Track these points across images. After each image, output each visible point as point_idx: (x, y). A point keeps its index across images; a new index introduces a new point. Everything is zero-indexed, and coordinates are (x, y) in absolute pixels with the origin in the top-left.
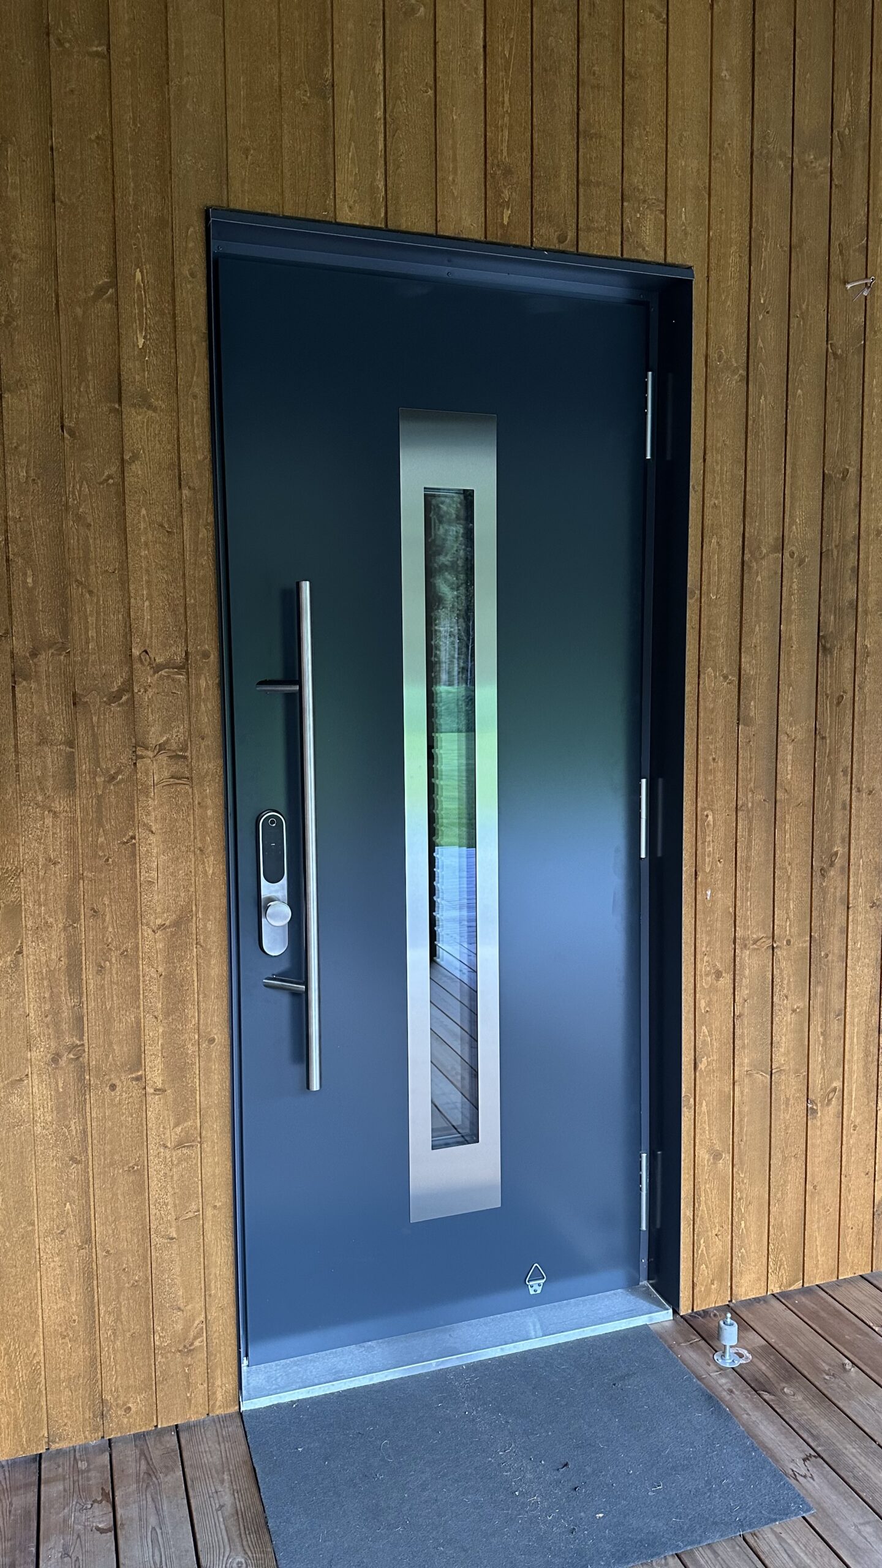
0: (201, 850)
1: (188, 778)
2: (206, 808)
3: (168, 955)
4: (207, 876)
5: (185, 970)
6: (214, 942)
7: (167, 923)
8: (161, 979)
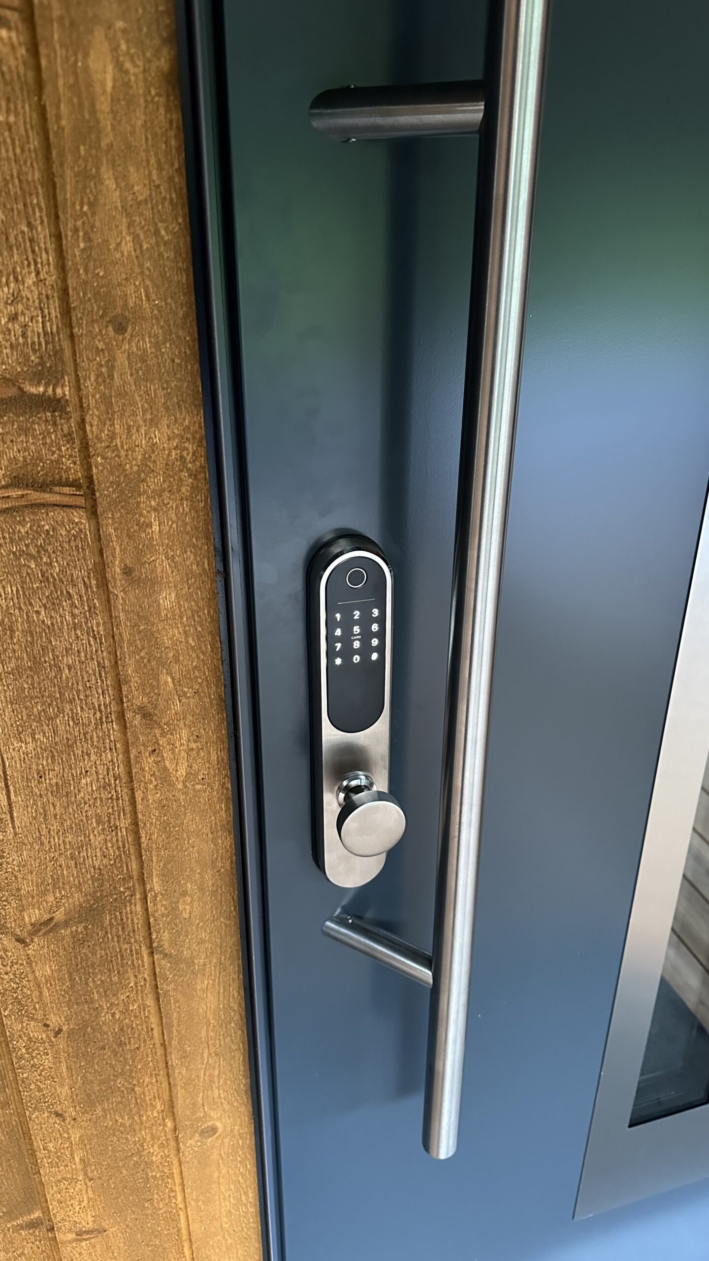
0: (146, 715)
1: (75, 484)
2: (152, 584)
3: (72, 986)
4: (171, 785)
5: (126, 1012)
6: (202, 941)
7: (59, 916)
8: (61, 1043)
